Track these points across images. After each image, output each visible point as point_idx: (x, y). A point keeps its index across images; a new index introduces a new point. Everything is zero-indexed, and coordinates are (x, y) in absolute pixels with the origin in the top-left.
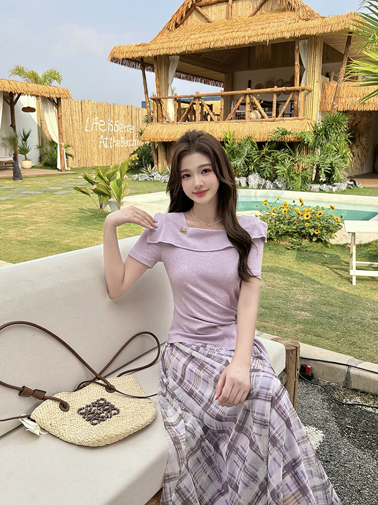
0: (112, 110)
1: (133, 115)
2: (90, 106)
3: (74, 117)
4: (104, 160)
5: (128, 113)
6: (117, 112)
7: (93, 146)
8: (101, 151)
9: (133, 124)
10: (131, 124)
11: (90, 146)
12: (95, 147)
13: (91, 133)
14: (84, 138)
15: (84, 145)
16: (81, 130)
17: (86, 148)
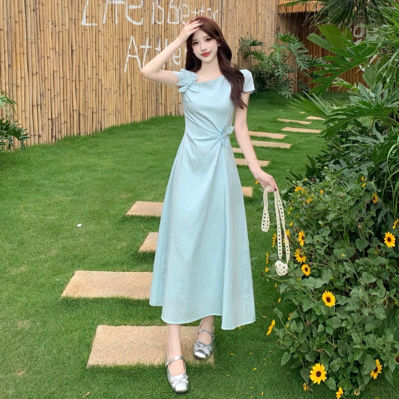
7: (106, 69)
8: (129, 83)
9: (213, 4)
10: (210, 4)
11: (94, 69)
12: (111, 73)
13: (99, 31)
14: (74, 48)
15: (74, 69)
16: (67, 23)
17: (81, 79)
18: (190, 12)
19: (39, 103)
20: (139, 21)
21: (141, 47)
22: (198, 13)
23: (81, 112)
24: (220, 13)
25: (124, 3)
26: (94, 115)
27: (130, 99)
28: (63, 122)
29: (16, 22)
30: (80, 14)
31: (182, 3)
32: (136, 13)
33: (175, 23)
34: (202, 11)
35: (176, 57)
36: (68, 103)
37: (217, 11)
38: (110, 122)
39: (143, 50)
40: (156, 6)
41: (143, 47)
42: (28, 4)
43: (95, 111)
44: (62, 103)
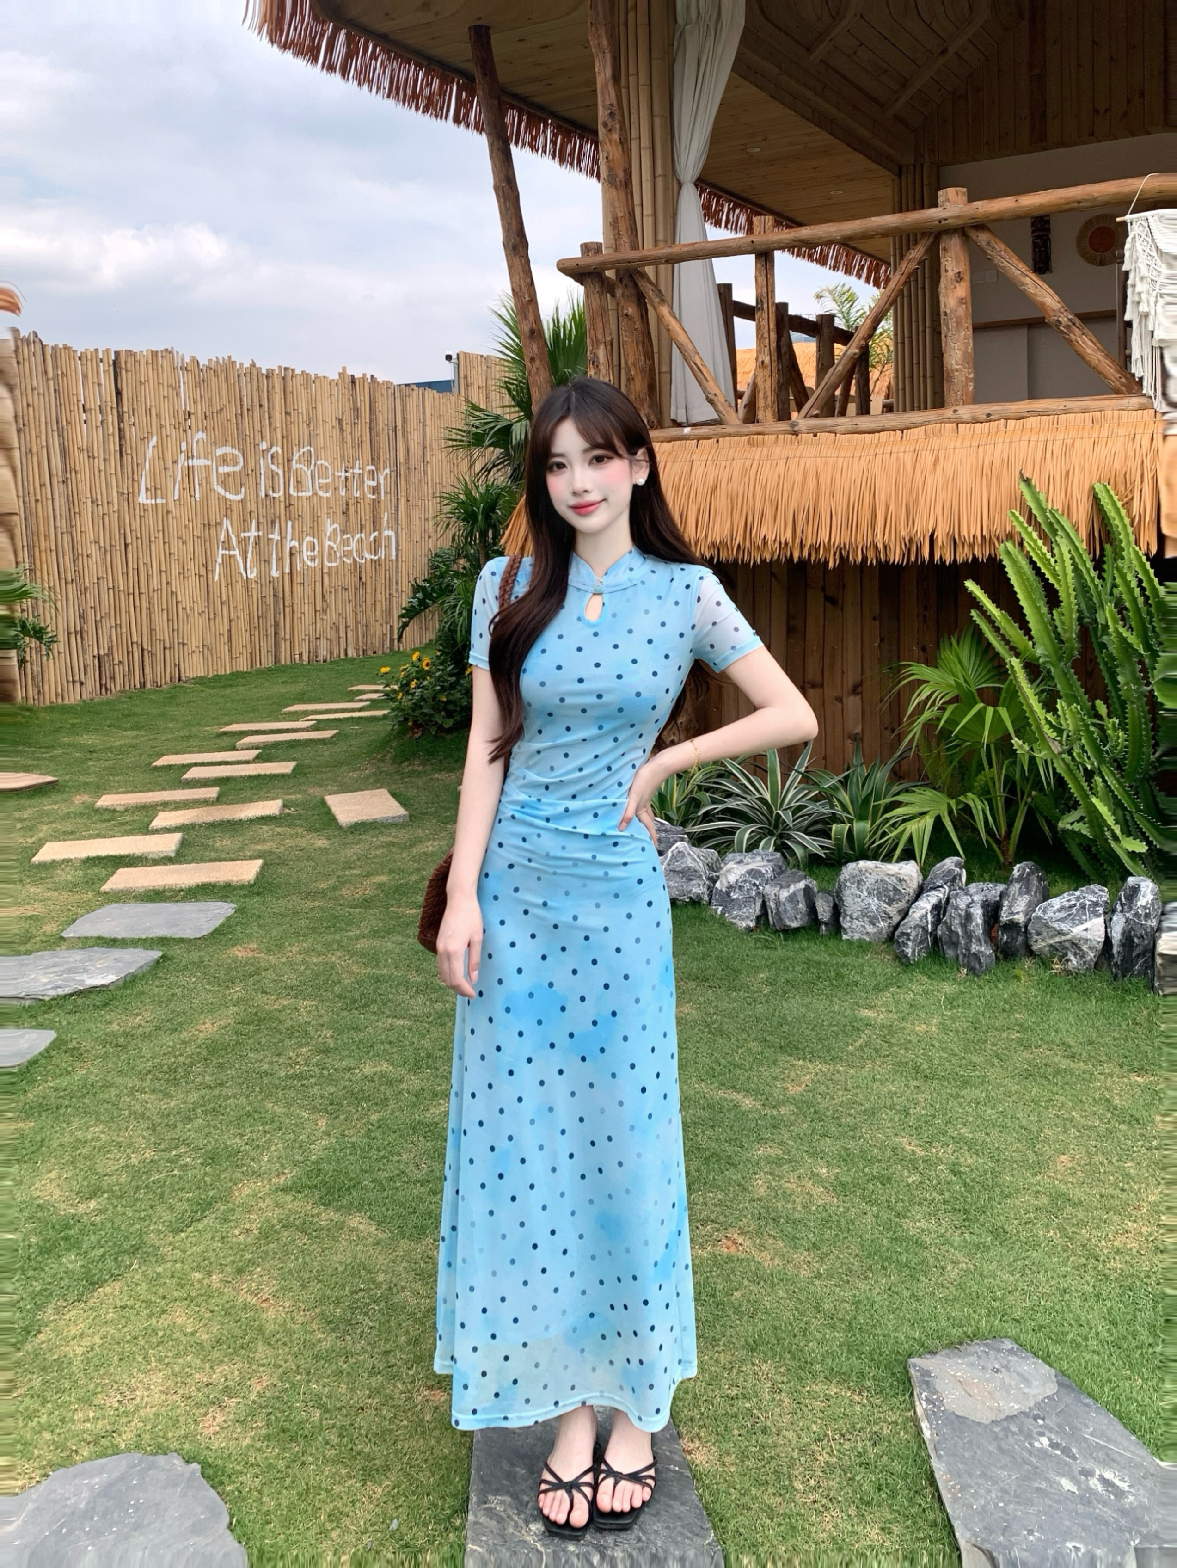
0: (278, 398)
1: (383, 419)
2: (165, 378)
3: (80, 435)
4: (242, 639)
5: (356, 411)
6: (303, 407)
7: (183, 575)
8: (224, 598)
9: (379, 458)
10: (373, 459)
11: (164, 575)
12: (193, 581)
13: (168, 512)
14: (129, 541)
15: (131, 574)
16: (116, 501)
17: (142, 591)
18: (333, 475)
19: (78, 629)
20: (237, 493)
21: (242, 535)
22: (348, 474)
23: (145, 647)
24: (393, 474)
25: (209, 463)
26: (167, 652)
27: (226, 627)
28: (116, 662)
29: (37, 501)
30: (136, 484)
31: (317, 459)
32: (231, 479)
33: (304, 494)
34: (357, 471)
35: (309, 553)
36: (124, 630)
37: (388, 471)
38: (195, 668)
39: (246, 540)
40: (267, 467)
41: (246, 534)
42: (54, 472)
43: (168, 645)
44: (114, 630)
